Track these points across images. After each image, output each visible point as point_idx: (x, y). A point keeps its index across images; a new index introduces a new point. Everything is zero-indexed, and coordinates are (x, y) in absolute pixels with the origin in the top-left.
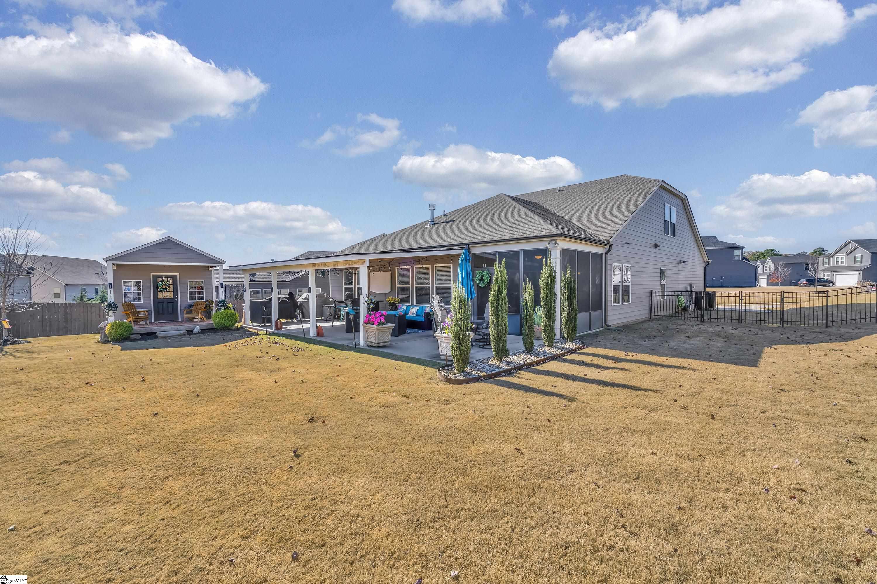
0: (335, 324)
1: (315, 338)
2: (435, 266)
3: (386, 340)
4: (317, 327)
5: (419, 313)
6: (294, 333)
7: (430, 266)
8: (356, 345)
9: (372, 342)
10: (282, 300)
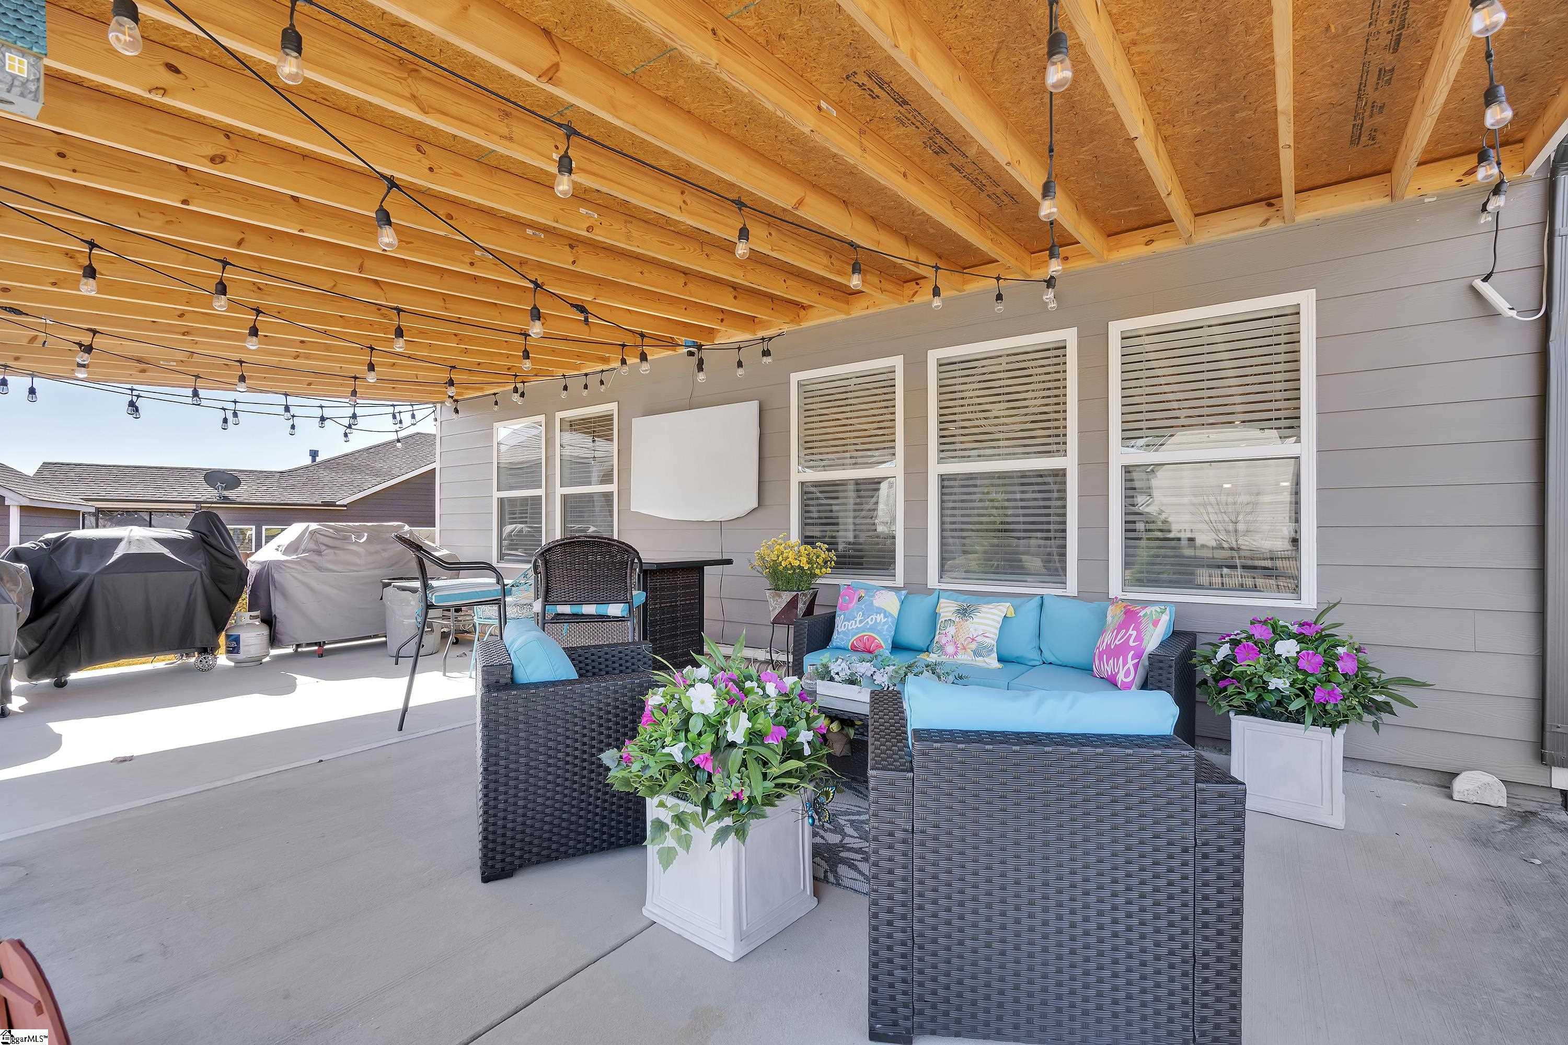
2: (1116, 328)
5: (1020, 645)
7: (1068, 335)
10: (134, 550)
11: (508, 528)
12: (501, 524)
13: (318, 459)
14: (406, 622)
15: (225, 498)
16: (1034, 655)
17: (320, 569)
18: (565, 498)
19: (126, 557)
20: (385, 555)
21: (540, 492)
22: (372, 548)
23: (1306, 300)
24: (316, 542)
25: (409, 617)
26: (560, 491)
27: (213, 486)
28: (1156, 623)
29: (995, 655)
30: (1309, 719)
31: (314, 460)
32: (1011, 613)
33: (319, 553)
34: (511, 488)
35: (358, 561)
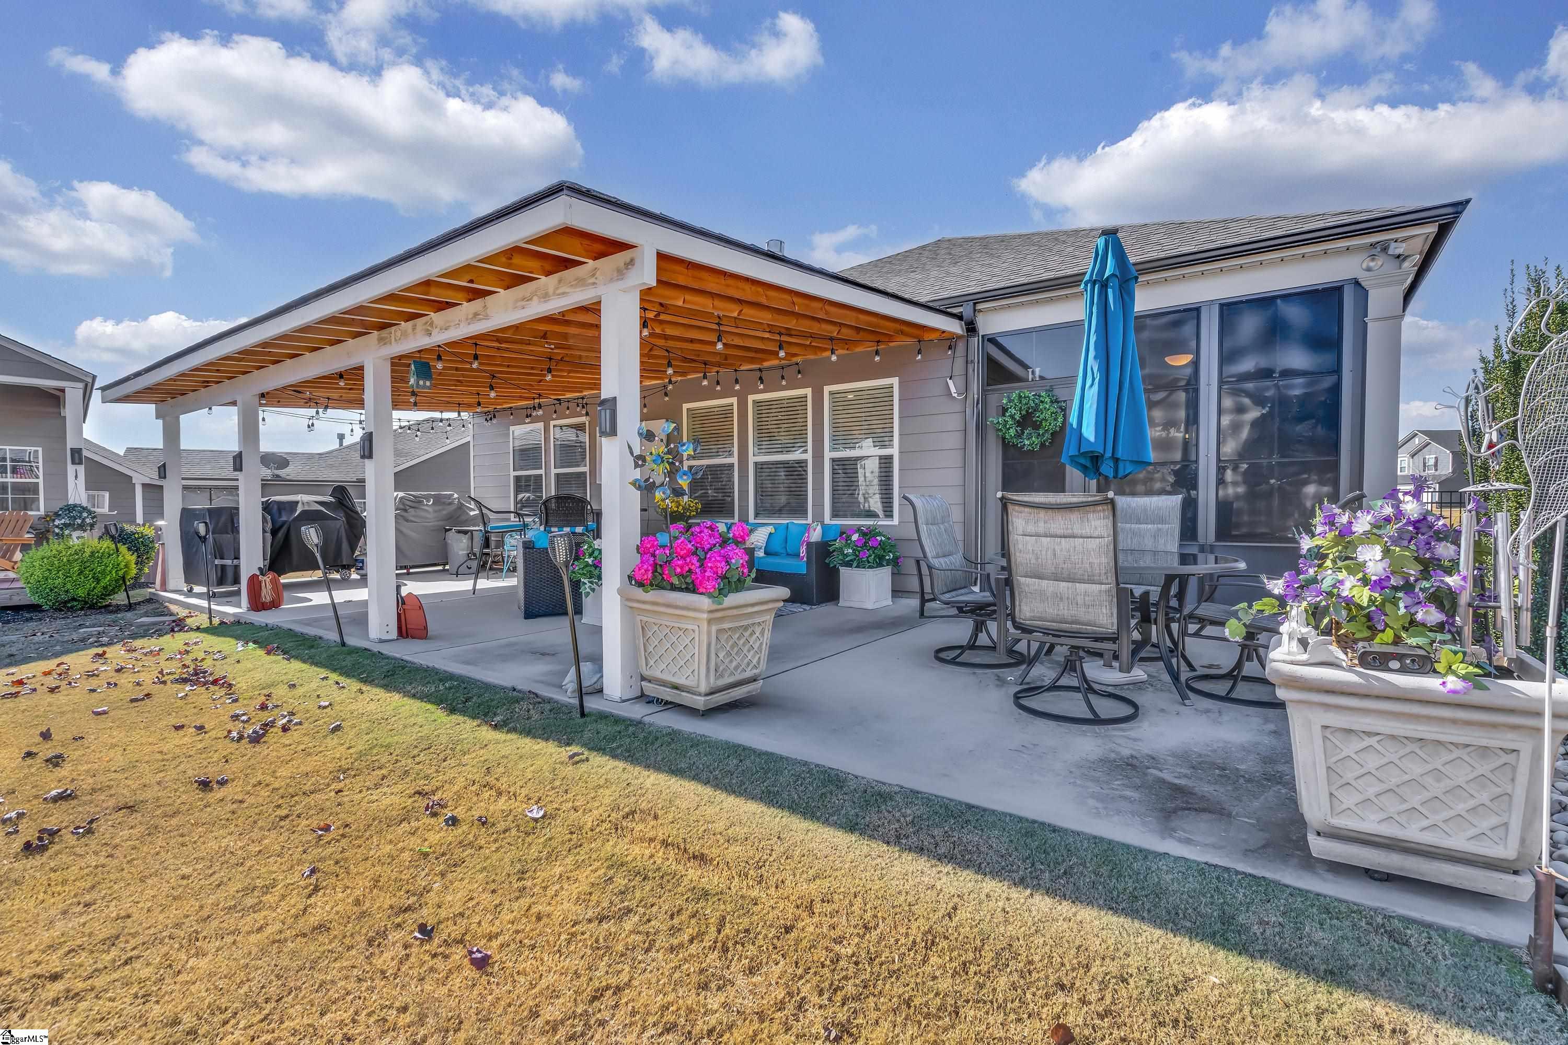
0: (484, 584)
1: (386, 650)
2: (827, 389)
3: (748, 674)
4: (402, 602)
5: (777, 546)
6: (308, 623)
7: (808, 391)
8: (581, 693)
9: (676, 687)
10: (306, 508)
11: (520, 496)
12: (517, 492)
13: (346, 443)
14: (461, 553)
15: (278, 476)
16: (783, 551)
17: (407, 521)
18: (557, 475)
19: (304, 512)
20: (444, 512)
21: (542, 472)
22: (437, 508)
23: (895, 381)
24: (404, 504)
25: (463, 550)
26: (554, 471)
27: (267, 466)
28: (815, 530)
29: (763, 551)
30: (855, 564)
31: (341, 444)
32: (773, 531)
33: (406, 510)
34: (522, 469)
35: (428, 516)
